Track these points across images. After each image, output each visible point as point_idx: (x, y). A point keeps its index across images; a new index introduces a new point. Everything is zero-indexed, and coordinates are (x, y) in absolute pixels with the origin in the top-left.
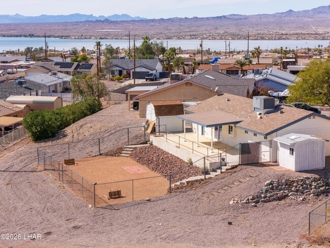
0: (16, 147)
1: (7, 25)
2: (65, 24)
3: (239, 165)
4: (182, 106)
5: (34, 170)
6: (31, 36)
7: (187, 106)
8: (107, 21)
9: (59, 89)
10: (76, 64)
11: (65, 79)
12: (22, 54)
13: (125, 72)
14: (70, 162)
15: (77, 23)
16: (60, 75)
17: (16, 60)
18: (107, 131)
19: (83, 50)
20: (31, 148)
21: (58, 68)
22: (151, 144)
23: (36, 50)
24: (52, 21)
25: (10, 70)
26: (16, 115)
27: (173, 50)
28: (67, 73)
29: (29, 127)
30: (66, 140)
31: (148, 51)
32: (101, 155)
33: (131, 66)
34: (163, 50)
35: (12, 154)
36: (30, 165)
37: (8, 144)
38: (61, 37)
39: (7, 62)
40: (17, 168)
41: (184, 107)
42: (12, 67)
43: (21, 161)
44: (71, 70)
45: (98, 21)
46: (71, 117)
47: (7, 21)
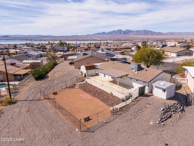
0: (29, 84)
1: (20, 37)
2: (35, 37)
3: (138, 96)
4: (94, 66)
5: (39, 99)
6: (27, 40)
7: (97, 66)
8: (46, 37)
9: (39, 56)
10: (42, 48)
11: (41, 53)
12: (25, 45)
13: (57, 50)
14: (55, 94)
15: (38, 37)
16: (39, 51)
17: (24, 47)
18: (65, 75)
19: (42, 44)
20: (35, 84)
21: (37, 49)
22: (86, 82)
23: (28, 44)
24: (32, 36)
25: (22, 50)
26: (26, 68)
27: (69, 44)
28: (40, 50)
29: (33, 75)
30: (49, 79)
31: (62, 44)
32: (67, 88)
33: (58, 48)
34: (66, 44)
35: (27, 88)
36: (37, 96)
37: (25, 82)
38: (35, 40)
39: (21, 47)
40: (31, 98)
41: (95, 66)
42: (22, 49)
43: (33, 93)
44: (41, 49)
45: (43, 37)
46: (49, 69)
47: (19, 36)
